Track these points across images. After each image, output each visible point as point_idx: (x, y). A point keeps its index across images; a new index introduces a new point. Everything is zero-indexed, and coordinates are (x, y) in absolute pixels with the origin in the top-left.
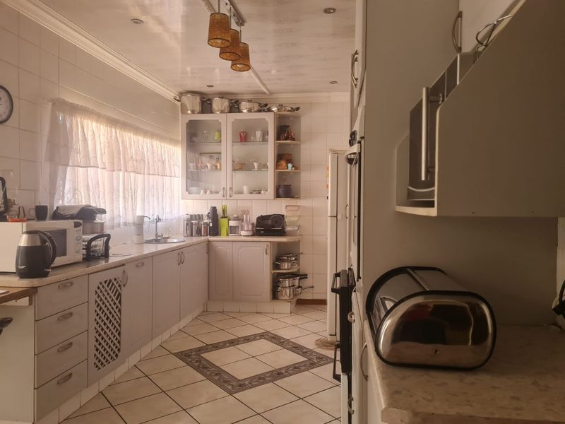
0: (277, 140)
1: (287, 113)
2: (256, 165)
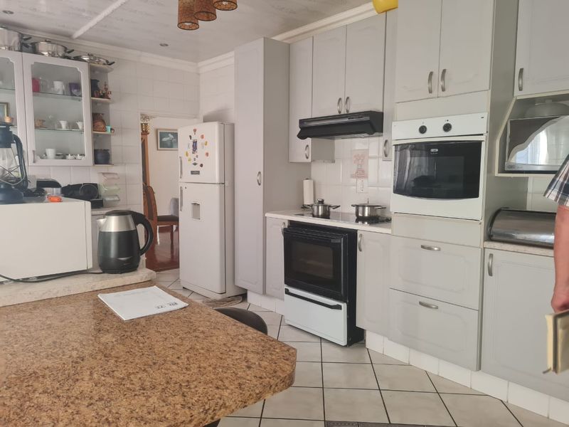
0: (92, 96)
1: (102, 66)
2: (64, 124)
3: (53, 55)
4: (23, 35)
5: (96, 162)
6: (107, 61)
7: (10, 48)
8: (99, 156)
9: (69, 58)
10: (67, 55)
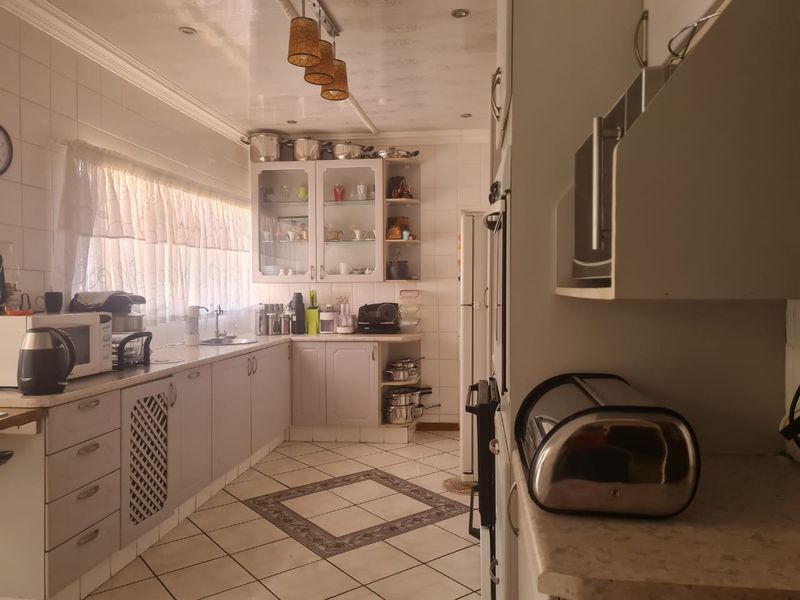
0: (388, 197)
1: (400, 159)
2: (357, 233)
3: (348, 157)
4: (322, 141)
5: (389, 276)
6: (408, 153)
7: (309, 159)
8: (393, 270)
9: (369, 157)
10: (366, 154)
